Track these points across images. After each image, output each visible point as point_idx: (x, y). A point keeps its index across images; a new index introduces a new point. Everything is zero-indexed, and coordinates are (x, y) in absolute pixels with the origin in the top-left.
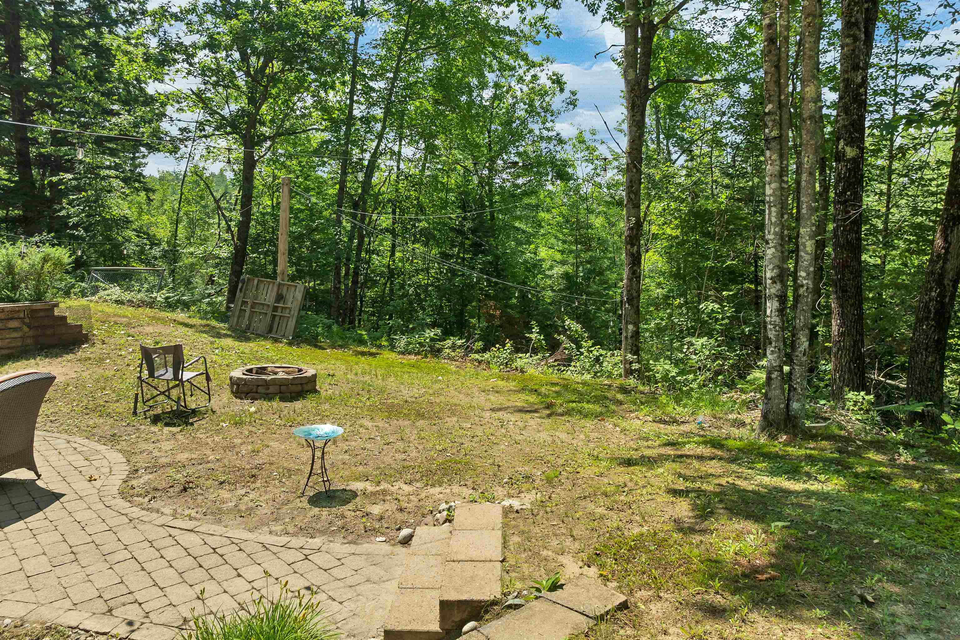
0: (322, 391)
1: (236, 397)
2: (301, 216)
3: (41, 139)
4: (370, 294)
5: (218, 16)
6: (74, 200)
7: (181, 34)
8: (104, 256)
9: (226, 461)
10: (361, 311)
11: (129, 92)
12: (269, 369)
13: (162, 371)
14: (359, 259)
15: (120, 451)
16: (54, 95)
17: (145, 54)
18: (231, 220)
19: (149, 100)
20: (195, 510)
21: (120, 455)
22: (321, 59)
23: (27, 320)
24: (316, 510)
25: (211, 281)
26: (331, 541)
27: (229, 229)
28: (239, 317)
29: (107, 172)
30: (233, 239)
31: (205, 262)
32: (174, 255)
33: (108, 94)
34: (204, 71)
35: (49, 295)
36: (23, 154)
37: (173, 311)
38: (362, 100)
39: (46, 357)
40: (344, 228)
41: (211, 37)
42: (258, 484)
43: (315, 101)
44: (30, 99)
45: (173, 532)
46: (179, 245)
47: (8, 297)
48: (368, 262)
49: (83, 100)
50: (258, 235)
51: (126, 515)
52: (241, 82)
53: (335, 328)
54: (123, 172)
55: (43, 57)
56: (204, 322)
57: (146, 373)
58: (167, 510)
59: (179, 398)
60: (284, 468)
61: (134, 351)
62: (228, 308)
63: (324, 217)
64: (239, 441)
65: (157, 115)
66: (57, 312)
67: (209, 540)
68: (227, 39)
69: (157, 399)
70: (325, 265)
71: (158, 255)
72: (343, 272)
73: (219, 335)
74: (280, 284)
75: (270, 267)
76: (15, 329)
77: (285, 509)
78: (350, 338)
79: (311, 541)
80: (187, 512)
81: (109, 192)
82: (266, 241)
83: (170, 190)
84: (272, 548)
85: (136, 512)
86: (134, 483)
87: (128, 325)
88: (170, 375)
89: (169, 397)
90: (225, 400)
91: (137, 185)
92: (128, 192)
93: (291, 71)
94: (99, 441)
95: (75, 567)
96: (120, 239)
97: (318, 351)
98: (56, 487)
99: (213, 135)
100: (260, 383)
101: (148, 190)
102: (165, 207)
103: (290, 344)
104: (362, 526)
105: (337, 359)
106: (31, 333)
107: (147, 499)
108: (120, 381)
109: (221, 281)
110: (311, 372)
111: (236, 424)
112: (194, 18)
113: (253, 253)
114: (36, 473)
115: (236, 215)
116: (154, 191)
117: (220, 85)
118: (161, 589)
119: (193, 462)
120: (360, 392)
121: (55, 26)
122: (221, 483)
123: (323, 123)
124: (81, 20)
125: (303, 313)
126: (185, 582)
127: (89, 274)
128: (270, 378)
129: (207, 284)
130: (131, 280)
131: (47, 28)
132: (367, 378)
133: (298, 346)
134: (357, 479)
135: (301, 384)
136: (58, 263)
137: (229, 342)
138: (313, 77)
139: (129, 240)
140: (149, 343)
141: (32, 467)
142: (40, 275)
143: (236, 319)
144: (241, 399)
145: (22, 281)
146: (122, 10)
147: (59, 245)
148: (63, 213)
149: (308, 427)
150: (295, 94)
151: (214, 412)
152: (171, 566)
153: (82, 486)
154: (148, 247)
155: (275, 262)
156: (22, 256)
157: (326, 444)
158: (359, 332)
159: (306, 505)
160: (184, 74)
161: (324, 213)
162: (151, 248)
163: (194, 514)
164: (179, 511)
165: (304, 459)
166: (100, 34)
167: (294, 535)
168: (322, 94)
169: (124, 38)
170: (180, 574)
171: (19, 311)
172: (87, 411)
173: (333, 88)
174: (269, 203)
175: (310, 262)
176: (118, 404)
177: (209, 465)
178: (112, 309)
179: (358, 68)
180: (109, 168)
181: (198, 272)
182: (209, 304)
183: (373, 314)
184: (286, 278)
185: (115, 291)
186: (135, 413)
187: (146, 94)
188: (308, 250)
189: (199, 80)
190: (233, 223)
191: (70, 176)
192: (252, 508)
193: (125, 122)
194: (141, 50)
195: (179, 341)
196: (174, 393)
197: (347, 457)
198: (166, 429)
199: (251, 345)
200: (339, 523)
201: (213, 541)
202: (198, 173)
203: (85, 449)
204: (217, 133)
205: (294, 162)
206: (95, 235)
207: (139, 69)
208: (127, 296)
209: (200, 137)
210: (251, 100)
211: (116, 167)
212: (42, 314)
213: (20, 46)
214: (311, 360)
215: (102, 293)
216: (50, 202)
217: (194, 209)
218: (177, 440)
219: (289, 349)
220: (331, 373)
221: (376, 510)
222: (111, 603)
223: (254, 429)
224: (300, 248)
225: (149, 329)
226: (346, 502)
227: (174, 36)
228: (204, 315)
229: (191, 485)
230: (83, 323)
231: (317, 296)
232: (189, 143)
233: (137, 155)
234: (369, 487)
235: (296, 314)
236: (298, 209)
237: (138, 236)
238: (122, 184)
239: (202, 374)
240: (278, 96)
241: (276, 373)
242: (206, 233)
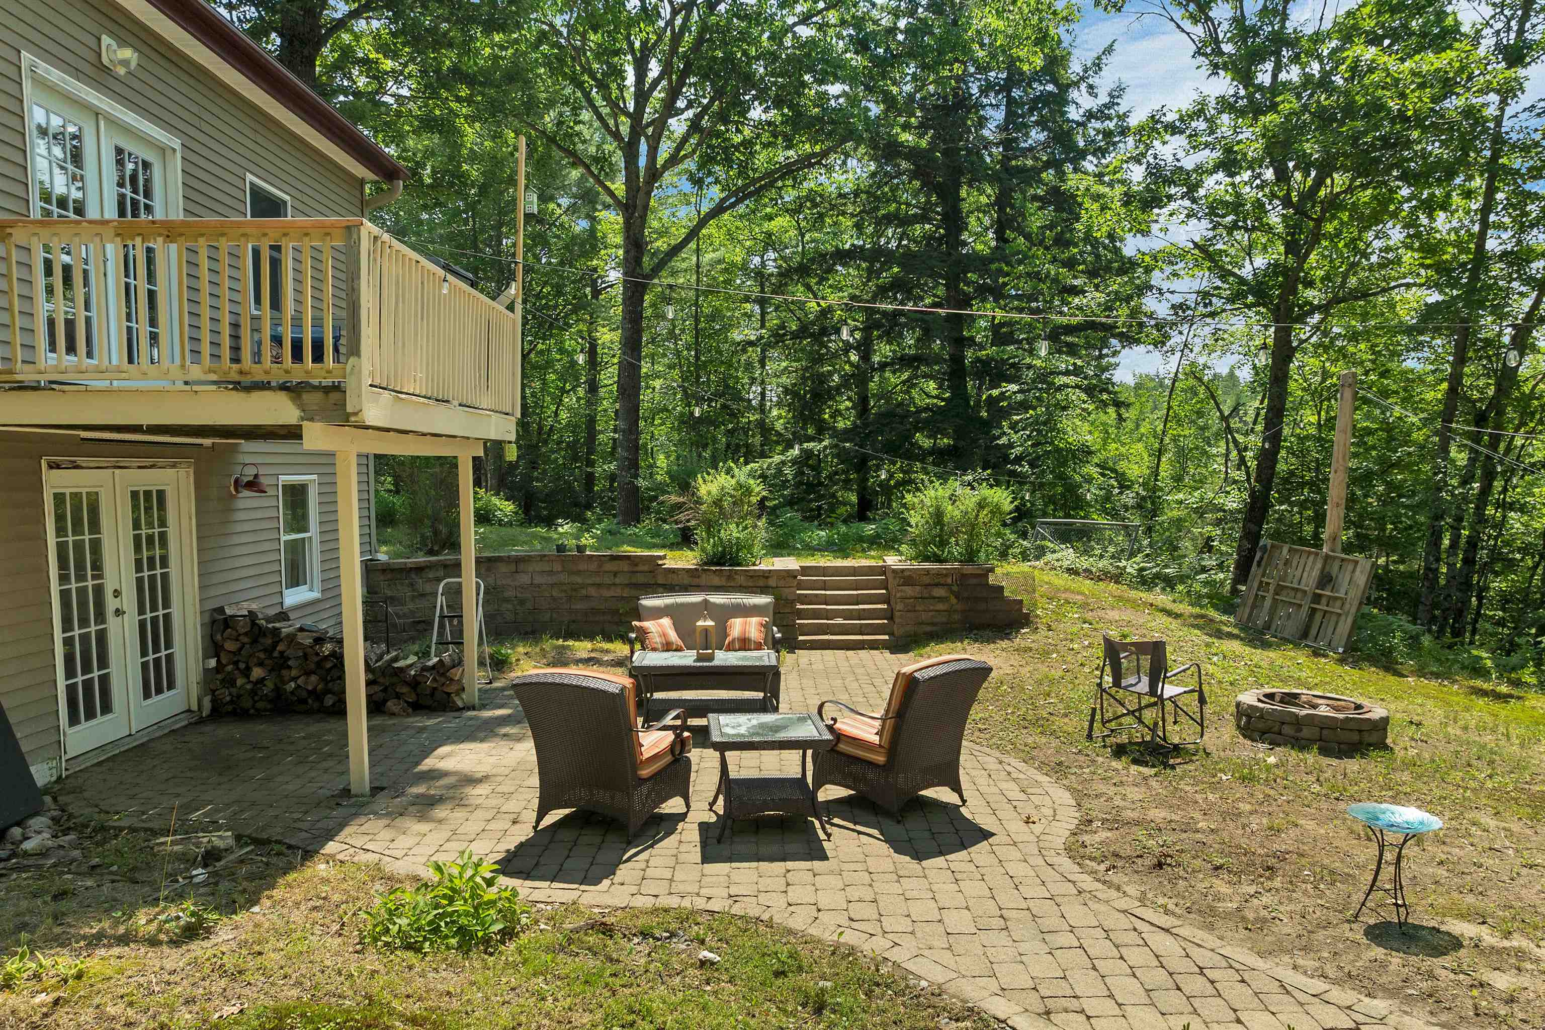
0: (1397, 749)
1: (1245, 736)
2: (1370, 440)
3: (978, 339)
4: (1498, 584)
5: (1241, 113)
6: (1017, 422)
7: (1181, 154)
8: (1054, 503)
9: (1225, 834)
10: (1478, 613)
11: (1098, 257)
12: (1304, 698)
13: (1132, 680)
14: (1481, 519)
15: (1068, 788)
16: (1000, 273)
17: (1126, 194)
18: (1246, 449)
19: (1128, 266)
20: (1174, 900)
21: (1067, 794)
22: (1425, 155)
23: (955, 588)
24: (1378, 952)
25: (1207, 546)
26: (1405, 1012)
27: (1242, 461)
28: (1254, 607)
29: (1064, 380)
30: (1248, 480)
31: (1201, 516)
32: (1153, 503)
33: (1070, 264)
34: (1214, 209)
35: (982, 555)
36: (957, 360)
37: (1150, 590)
38: (1507, 220)
39: (976, 641)
40: (1453, 461)
41: (1228, 150)
42: (1277, 883)
43: (1409, 236)
44: (968, 284)
45: (1139, 924)
46: (1161, 489)
47: (935, 554)
48: (1500, 525)
49: (1036, 276)
50: (1292, 473)
51: (1074, 882)
52: (1274, 219)
53: (1426, 641)
54: (1085, 378)
55: (987, 221)
56: (1197, 610)
57: (1108, 680)
58: (1132, 890)
59: (1156, 724)
60: (1323, 867)
61: (1090, 646)
62: (1234, 591)
63: (1414, 443)
64: (1248, 807)
65: (1138, 287)
66: (991, 580)
67: (1194, 952)
68: (1254, 150)
69: (1123, 720)
70: (1411, 527)
71: (1131, 502)
72: (1446, 542)
73: (1219, 635)
74: (1327, 557)
75: (1308, 529)
76: (940, 599)
77: (1321, 935)
78: (1456, 661)
79: (1367, 1000)
80: (1161, 901)
81: (1064, 408)
82: (1302, 485)
83: (1150, 405)
84: (1296, 993)
85: (1087, 882)
86: (1086, 838)
87: (1084, 606)
88: (1144, 686)
89: (1140, 720)
90: (1226, 738)
91: (1105, 396)
92: (1091, 407)
93: (1364, 187)
94: (1039, 768)
95: (1002, 938)
96: (1078, 478)
97: (1392, 679)
98: (985, 821)
99: (1224, 311)
100: (1288, 719)
101: (1118, 404)
102: (1142, 430)
103: (1342, 661)
104: (1469, 1003)
105: (1427, 696)
106: (959, 607)
107: (1102, 867)
108: (1070, 686)
109: (1223, 548)
110: (1377, 712)
111: (1243, 779)
112: (1201, 125)
113: (1281, 504)
114: (961, 796)
115: (1255, 441)
116: (1128, 406)
117: (1240, 228)
118: (1120, 1005)
119: (1173, 825)
120: (1474, 762)
121: (1004, 176)
122: (1217, 868)
123: (1423, 272)
124: (1036, 159)
125: (1366, 609)
126: (1153, 1004)
127: (1033, 528)
128: (1304, 712)
129: (1202, 552)
130: (1089, 540)
131: (994, 179)
132: (1488, 738)
133: (1355, 664)
134: (1461, 916)
135: (1360, 731)
136: (996, 510)
137: (1235, 646)
138: (1405, 192)
139: (1089, 480)
140: (1114, 634)
141: (956, 788)
142: (973, 526)
143: (1247, 611)
144: (1253, 740)
145: (952, 534)
146: (1093, 133)
147: (998, 484)
148: (1003, 440)
149: (1370, 806)
150: (1369, 228)
151: (1208, 754)
152: (1134, 975)
153: (1016, 827)
154: (1117, 491)
155: (1319, 519)
156: (953, 499)
157: (1405, 841)
158: (1475, 652)
159: (1360, 937)
160: (1182, 217)
161: (1415, 435)
162: (1121, 493)
163: (1171, 906)
164: (1150, 895)
165: (1362, 859)
166: (1061, 175)
167: (1335, 982)
168: (1424, 220)
169: (1095, 176)
170: (1147, 991)
171: (946, 575)
172: (1026, 723)
173: (1445, 206)
174: (1314, 419)
175: (1381, 522)
176: (1066, 720)
177: (1199, 836)
178: (1062, 580)
179: (1503, 161)
180: (1067, 373)
181: (1189, 531)
182: (1206, 583)
183: (1501, 623)
184: (1339, 547)
185: (1067, 555)
186: (1090, 737)
187: (1122, 257)
188: (1379, 500)
189: (1205, 224)
190: (1249, 454)
191: (1014, 387)
192: (1264, 920)
193: (1092, 303)
194: (1119, 189)
195: (1157, 636)
196: (1149, 715)
197: (1442, 872)
198: (1134, 769)
199: (1272, 654)
200: (1424, 985)
201: (1201, 956)
202: (1194, 373)
203: (1021, 776)
204: (1229, 307)
205: (1362, 346)
206: (1043, 471)
207: (1115, 218)
208: (1084, 563)
209: (1204, 316)
210: (1291, 247)
211: (1077, 371)
212: (974, 581)
213: (960, 211)
214: (1378, 691)
215: (1049, 557)
216: (987, 425)
217: (1187, 432)
218: (1149, 788)
219: (1339, 669)
220: (1416, 719)
221: (1502, 981)
222: (1050, 1003)
223: (1272, 792)
224: (1366, 496)
225: (1114, 615)
226: (1438, 951)
227: (1170, 159)
228: (1196, 600)
229: (1169, 860)
230: (1025, 597)
231: (1391, 582)
232: (1185, 328)
233: (1105, 351)
234: (1489, 938)
235: (1353, 610)
236: (1364, 429)
237: (1103, 475)
238: (1084, 396)
239: (1193, 691)
240: (1338, 234)
241: (1314, 707)
242: (1204, 471)
